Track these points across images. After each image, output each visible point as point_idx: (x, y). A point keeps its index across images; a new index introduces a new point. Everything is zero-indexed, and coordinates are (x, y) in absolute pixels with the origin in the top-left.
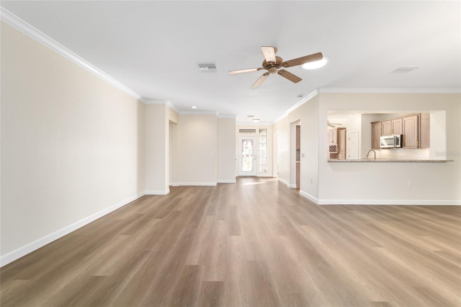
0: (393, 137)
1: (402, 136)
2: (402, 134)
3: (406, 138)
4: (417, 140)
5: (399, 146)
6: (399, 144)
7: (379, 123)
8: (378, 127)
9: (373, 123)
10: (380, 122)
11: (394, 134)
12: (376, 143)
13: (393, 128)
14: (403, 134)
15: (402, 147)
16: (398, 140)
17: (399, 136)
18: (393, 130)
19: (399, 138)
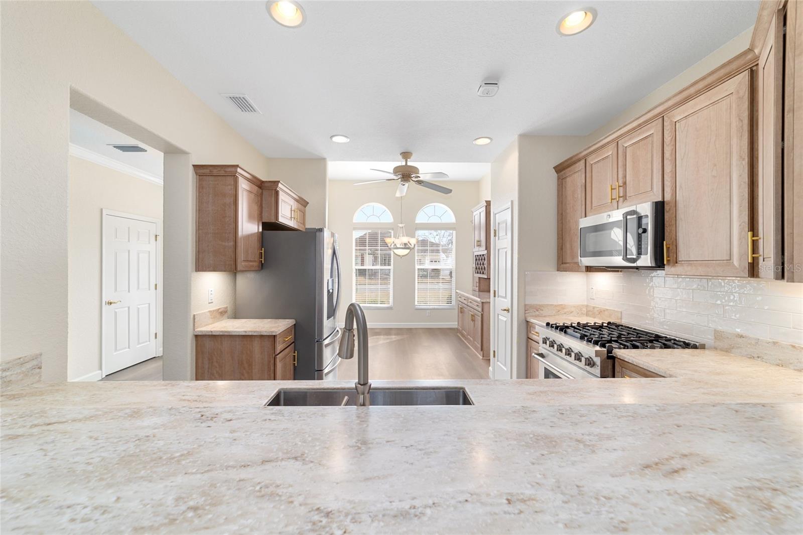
0: (621, 218)
1: (660, 208)
2: (660, 199)
3: (681, 215)
4: (746, 226)
5: (646, 260)
6: (647, 254)
7: (577, 165)
8: (576, 179)
9: (560, 169)
10: (579, 160)
11: (626, 203)
12: (568, 246)
13: (625, 177)
14: (668, 197)
15: (659, 263)
16: (641, 231)
17: (646, 209)
18: (625, 183)
19: (647, 216)
